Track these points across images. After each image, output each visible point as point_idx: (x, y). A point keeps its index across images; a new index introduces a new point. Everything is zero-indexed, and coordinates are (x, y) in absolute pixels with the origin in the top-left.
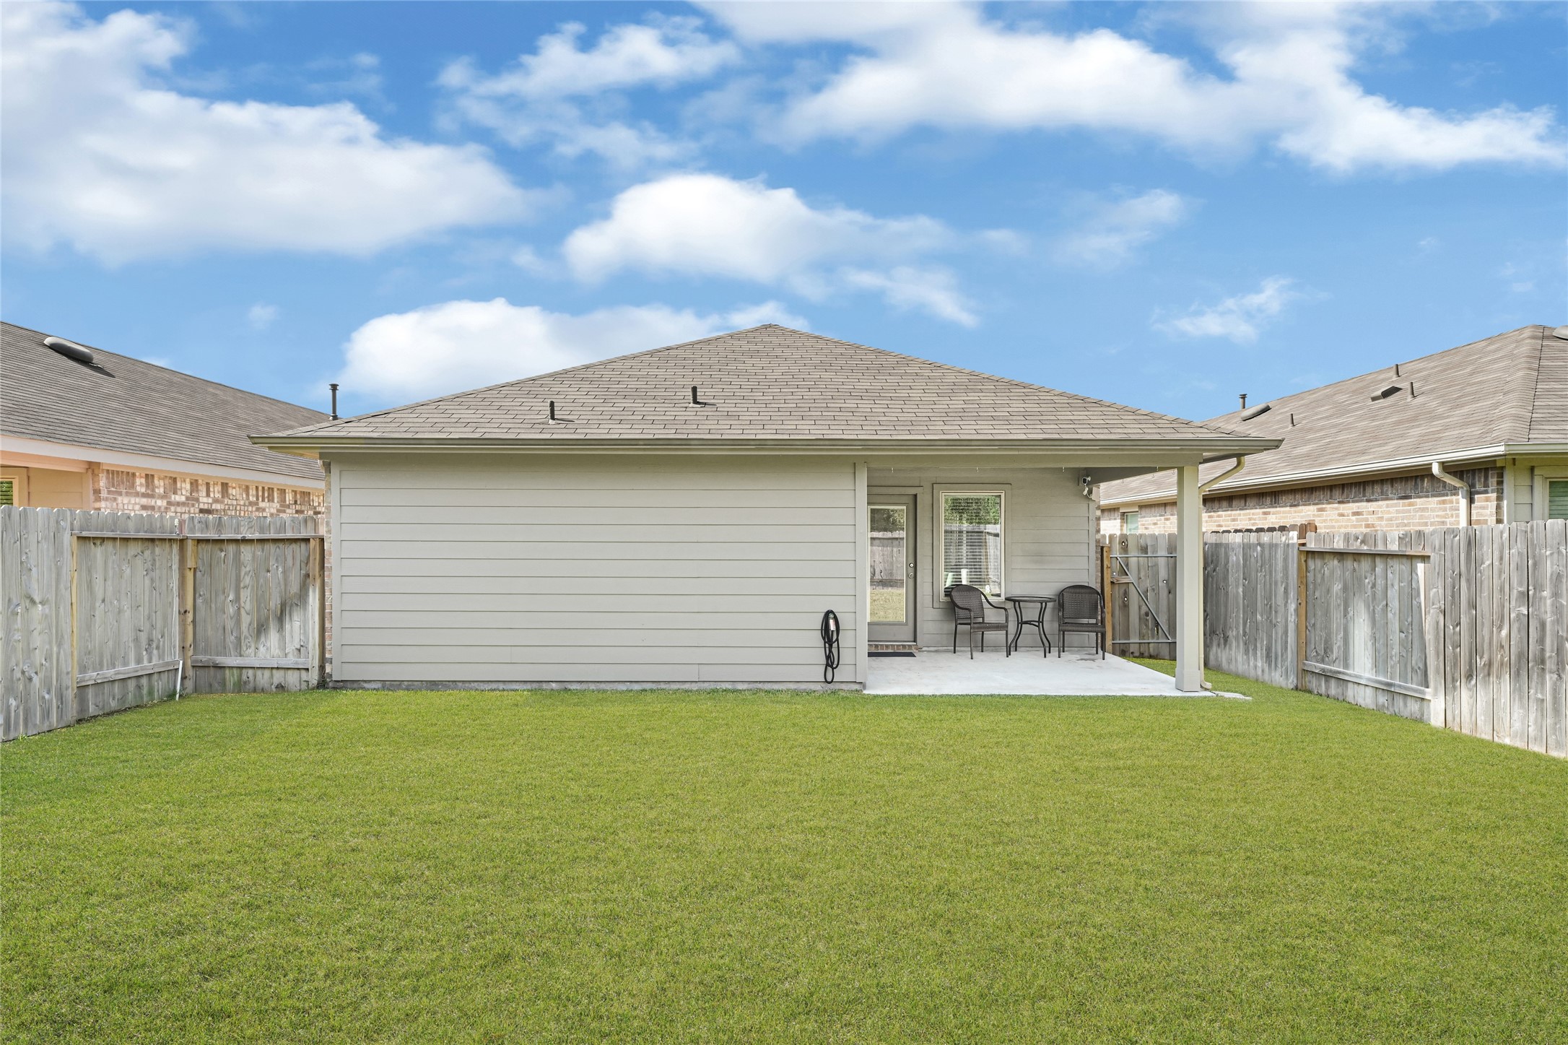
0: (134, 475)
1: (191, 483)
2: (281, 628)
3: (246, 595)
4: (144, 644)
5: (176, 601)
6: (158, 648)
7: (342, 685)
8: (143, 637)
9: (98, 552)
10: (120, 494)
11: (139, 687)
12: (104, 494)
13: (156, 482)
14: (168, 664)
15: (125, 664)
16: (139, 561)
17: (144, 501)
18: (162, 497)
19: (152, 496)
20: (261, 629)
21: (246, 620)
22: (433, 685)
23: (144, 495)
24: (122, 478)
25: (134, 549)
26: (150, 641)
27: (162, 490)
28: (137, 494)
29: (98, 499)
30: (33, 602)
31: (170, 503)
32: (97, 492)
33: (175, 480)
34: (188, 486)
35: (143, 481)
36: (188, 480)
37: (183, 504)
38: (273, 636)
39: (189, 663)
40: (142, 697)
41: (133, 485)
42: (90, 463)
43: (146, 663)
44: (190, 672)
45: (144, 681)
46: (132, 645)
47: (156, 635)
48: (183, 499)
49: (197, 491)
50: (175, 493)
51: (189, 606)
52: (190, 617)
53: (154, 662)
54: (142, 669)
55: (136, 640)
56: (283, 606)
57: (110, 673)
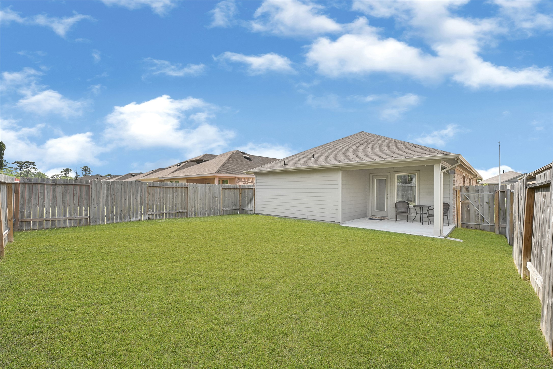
0: (242, 178)
1: (252, 179)
2: (250, 204)
3: (247, 197)
4: (233, 205)
5: (239, 198)
6: (235, 205)
7: (257, 214)
8: (233, 204)
9: (226, 191)
10: (240, 181)
11: (232, 211)
12: (237, 181)
13: (246, 179)
14: (237, 208)
15: (230, 208)
16: (232, 192)
17: (244, 182)
18: (247, 182)
19: (245, 181)
20: (248, 204)
21: (247, 202)
22: (268, 215)
23: (244, 181)
24: (240, 179)
25: (231, 190)
26: (234, 204)
27: (247, 180)
28: (242, 181)
29: (236, 182)
30: (216, 197)
31: (248, 182)
32: (236, 181)
33: (249, 179)
34: (251, 180)
35: (244, 179)
36: (251, 179)
37: (251, 183)
38: (249, 205)
39: (240, 209)
40: (233, 213)
41: (242, 180)
42: (235, 177)
43: (233, 208)
44: (240, 210)
45: (233, 211)
46: (231, 205)
47: (235, 203)
48: (251, 182)
49: (253, 180)
50: (249, 181)
51: (240, 199)
52: (241, 201)
53: (235, 208)
54: (233, 209)
55: (232, 204)
56: (251, 199)
57: (227, 209)
